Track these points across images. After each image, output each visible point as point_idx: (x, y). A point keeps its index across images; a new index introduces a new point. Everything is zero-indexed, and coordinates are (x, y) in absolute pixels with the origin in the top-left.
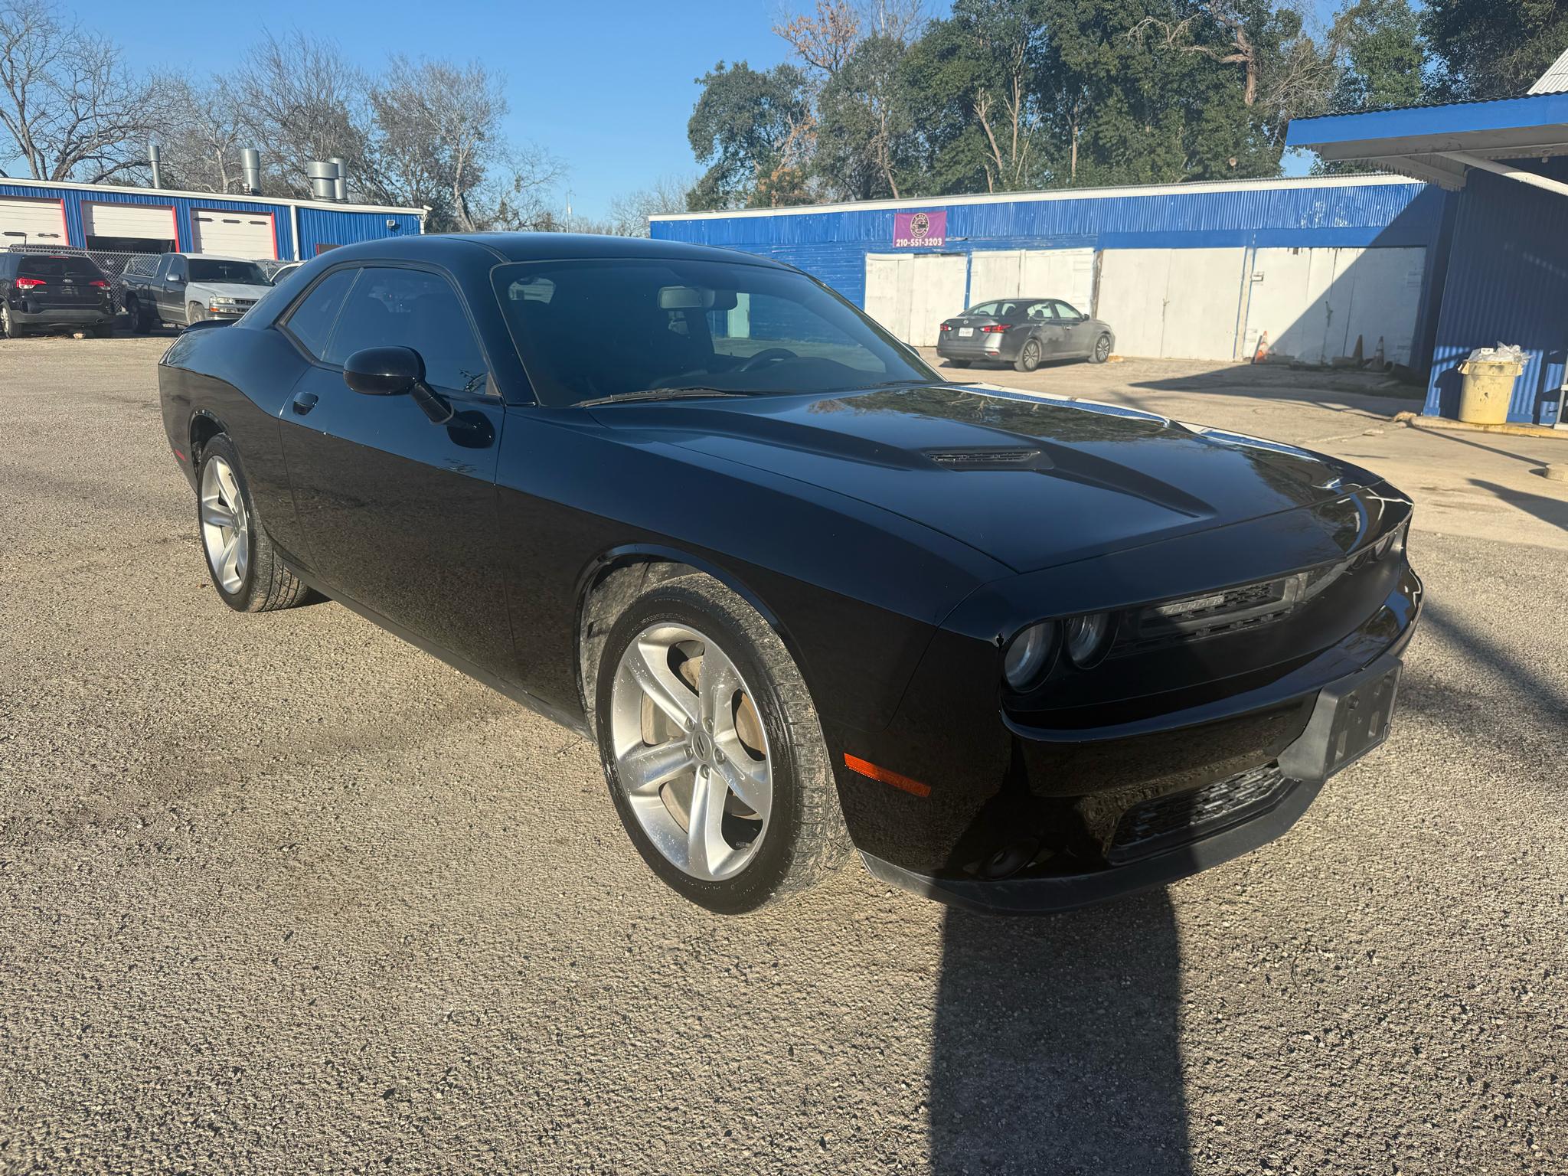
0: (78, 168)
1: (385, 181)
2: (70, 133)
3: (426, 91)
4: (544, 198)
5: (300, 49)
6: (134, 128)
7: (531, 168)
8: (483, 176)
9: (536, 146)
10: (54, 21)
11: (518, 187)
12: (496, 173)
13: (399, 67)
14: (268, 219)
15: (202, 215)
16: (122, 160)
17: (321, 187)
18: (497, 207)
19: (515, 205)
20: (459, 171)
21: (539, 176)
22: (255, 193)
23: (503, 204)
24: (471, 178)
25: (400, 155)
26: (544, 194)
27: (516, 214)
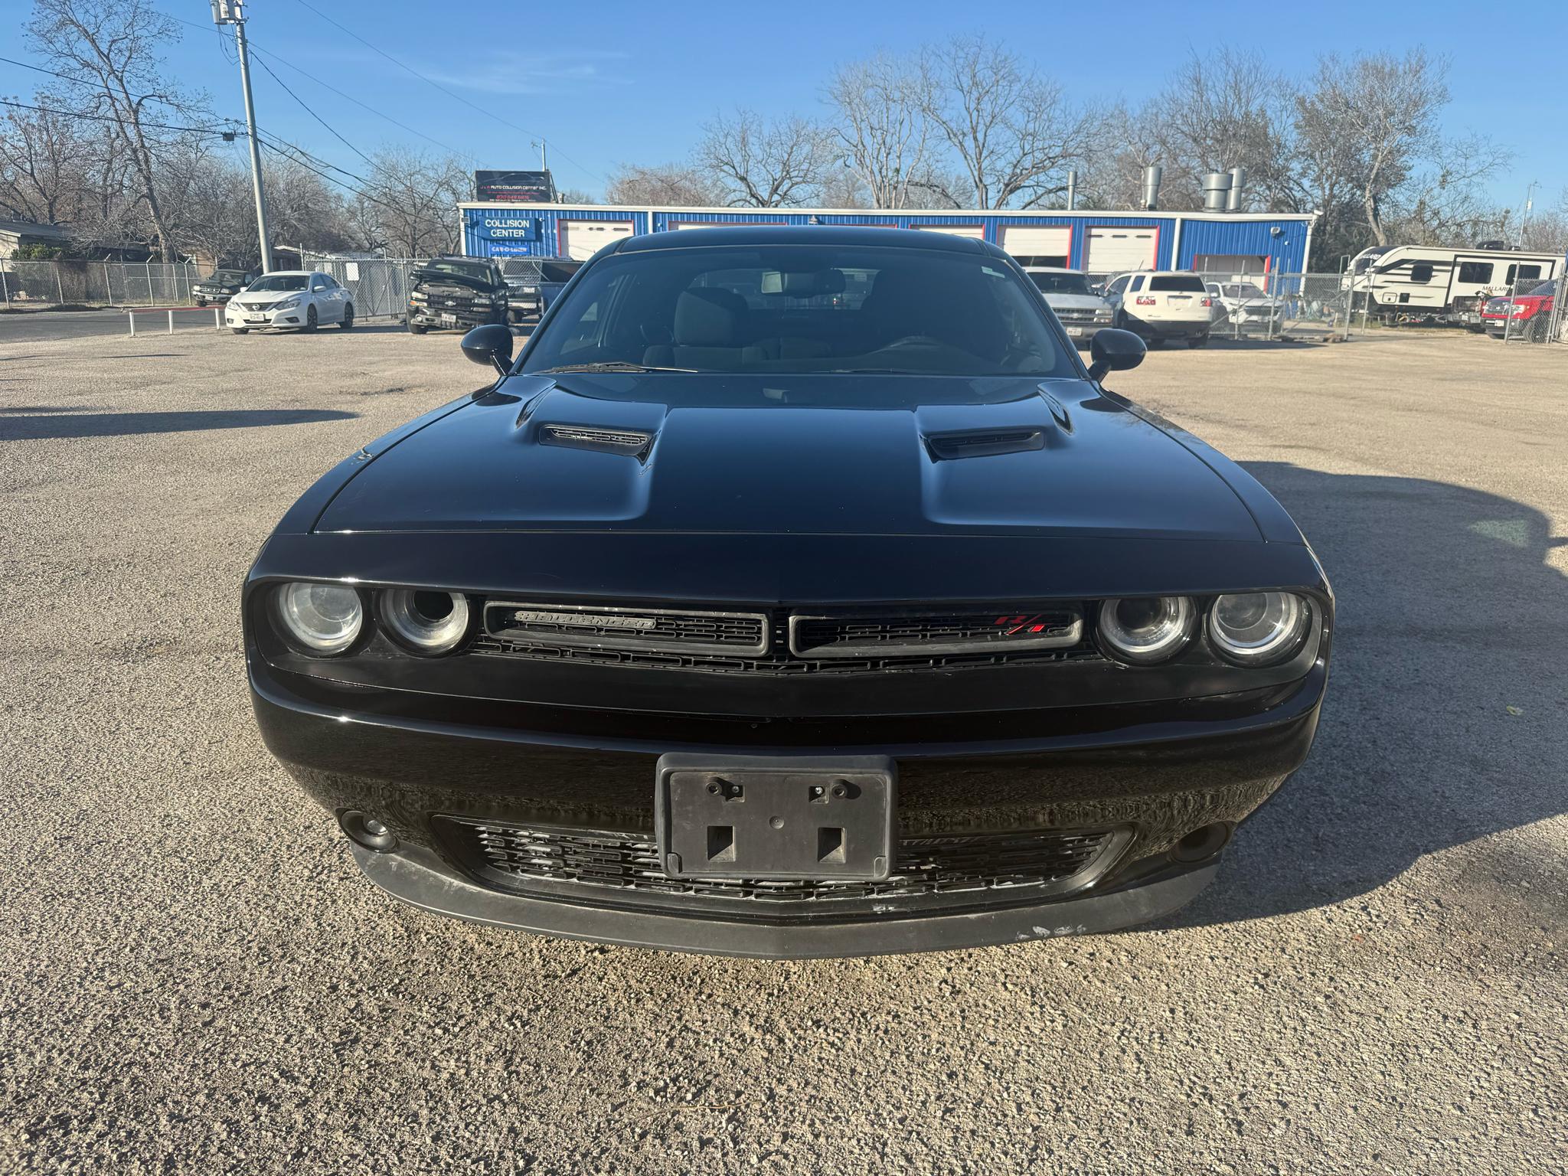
0: (1013, 198)
1: (1296, 187)
2: (1015, 166)
3: (1354, 89)
4: (1476, 193)
5: (1223, 65)
6: (1064, 157)
7: (1463, 160)
8: (1408, 174)
9: (1475, 135)
10: (1017, 71)
11: (1443, 184)
12: (1421, 168)
13: (1328, 67)
14: (1153, 232)
15: (1094, 231)
16: (1051, 186)
17: (1213, 199)
18: (1414, 207)
19: (1435, 205)
20: (1375, 171)
21: (1474, 169)
22: (1152, 208)
23: (1422, 203)
24: (1391, 176)
25: (1318, 160)
26: (1475, 189)
27: (1436, 214)
